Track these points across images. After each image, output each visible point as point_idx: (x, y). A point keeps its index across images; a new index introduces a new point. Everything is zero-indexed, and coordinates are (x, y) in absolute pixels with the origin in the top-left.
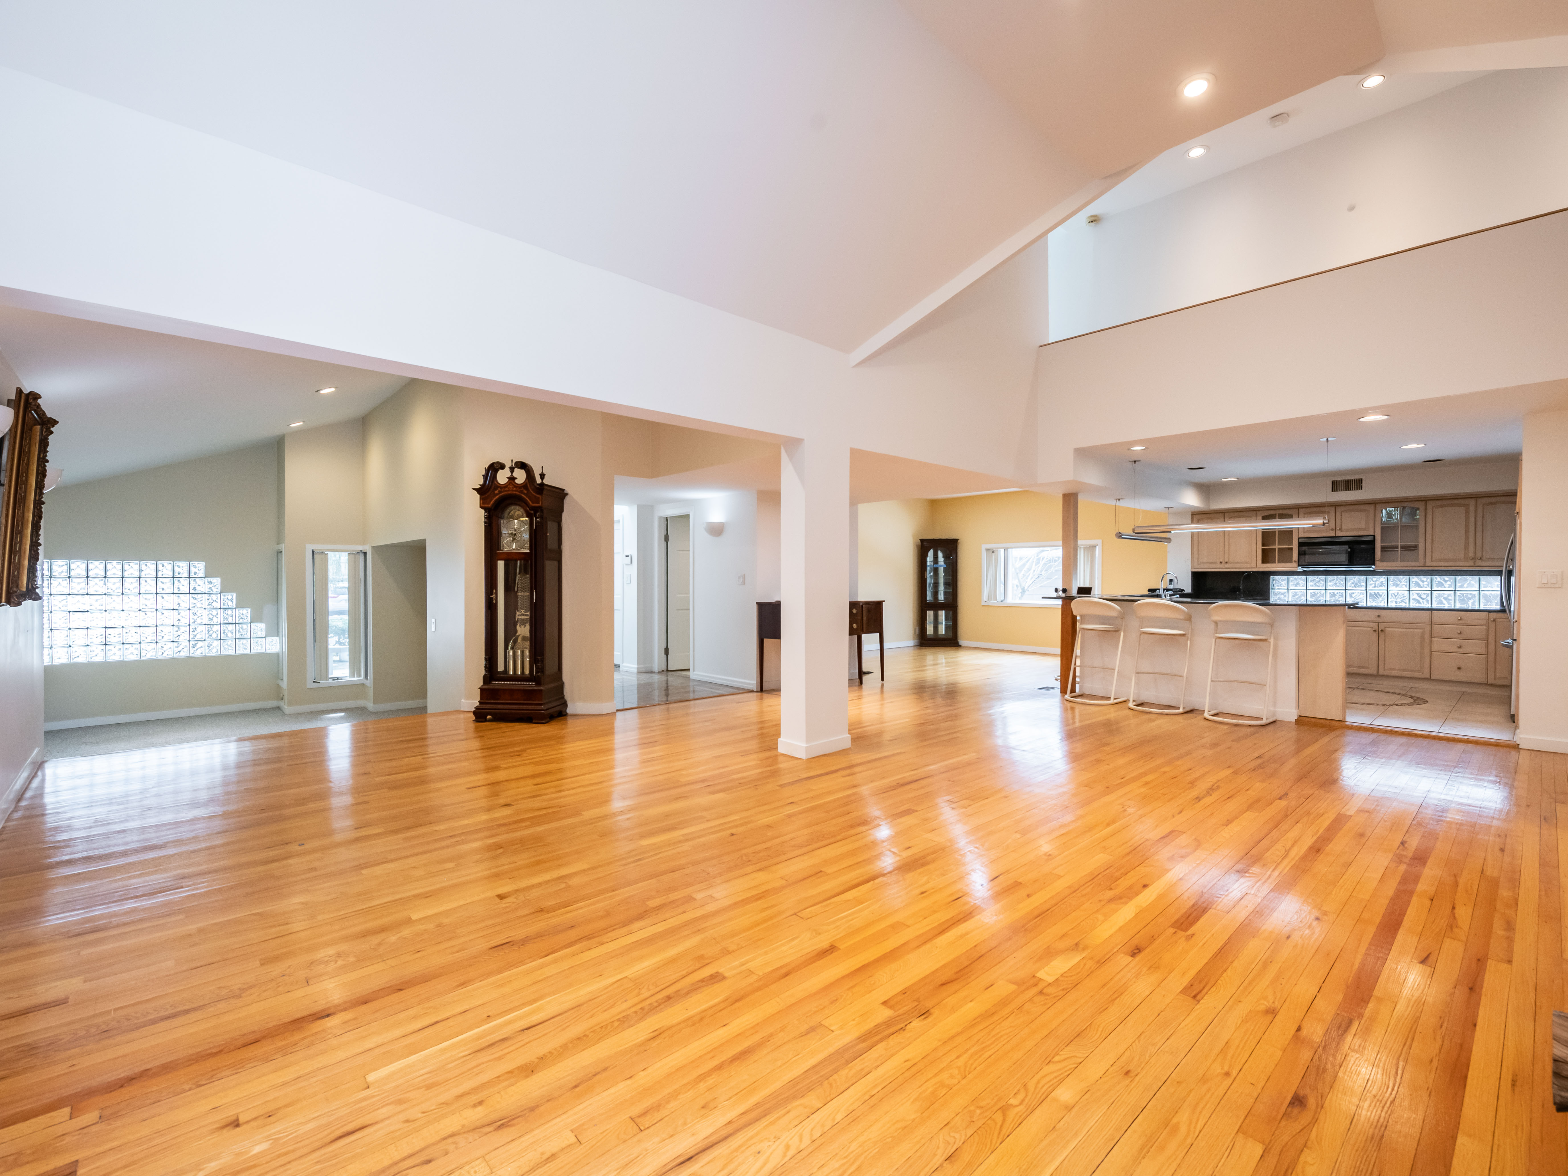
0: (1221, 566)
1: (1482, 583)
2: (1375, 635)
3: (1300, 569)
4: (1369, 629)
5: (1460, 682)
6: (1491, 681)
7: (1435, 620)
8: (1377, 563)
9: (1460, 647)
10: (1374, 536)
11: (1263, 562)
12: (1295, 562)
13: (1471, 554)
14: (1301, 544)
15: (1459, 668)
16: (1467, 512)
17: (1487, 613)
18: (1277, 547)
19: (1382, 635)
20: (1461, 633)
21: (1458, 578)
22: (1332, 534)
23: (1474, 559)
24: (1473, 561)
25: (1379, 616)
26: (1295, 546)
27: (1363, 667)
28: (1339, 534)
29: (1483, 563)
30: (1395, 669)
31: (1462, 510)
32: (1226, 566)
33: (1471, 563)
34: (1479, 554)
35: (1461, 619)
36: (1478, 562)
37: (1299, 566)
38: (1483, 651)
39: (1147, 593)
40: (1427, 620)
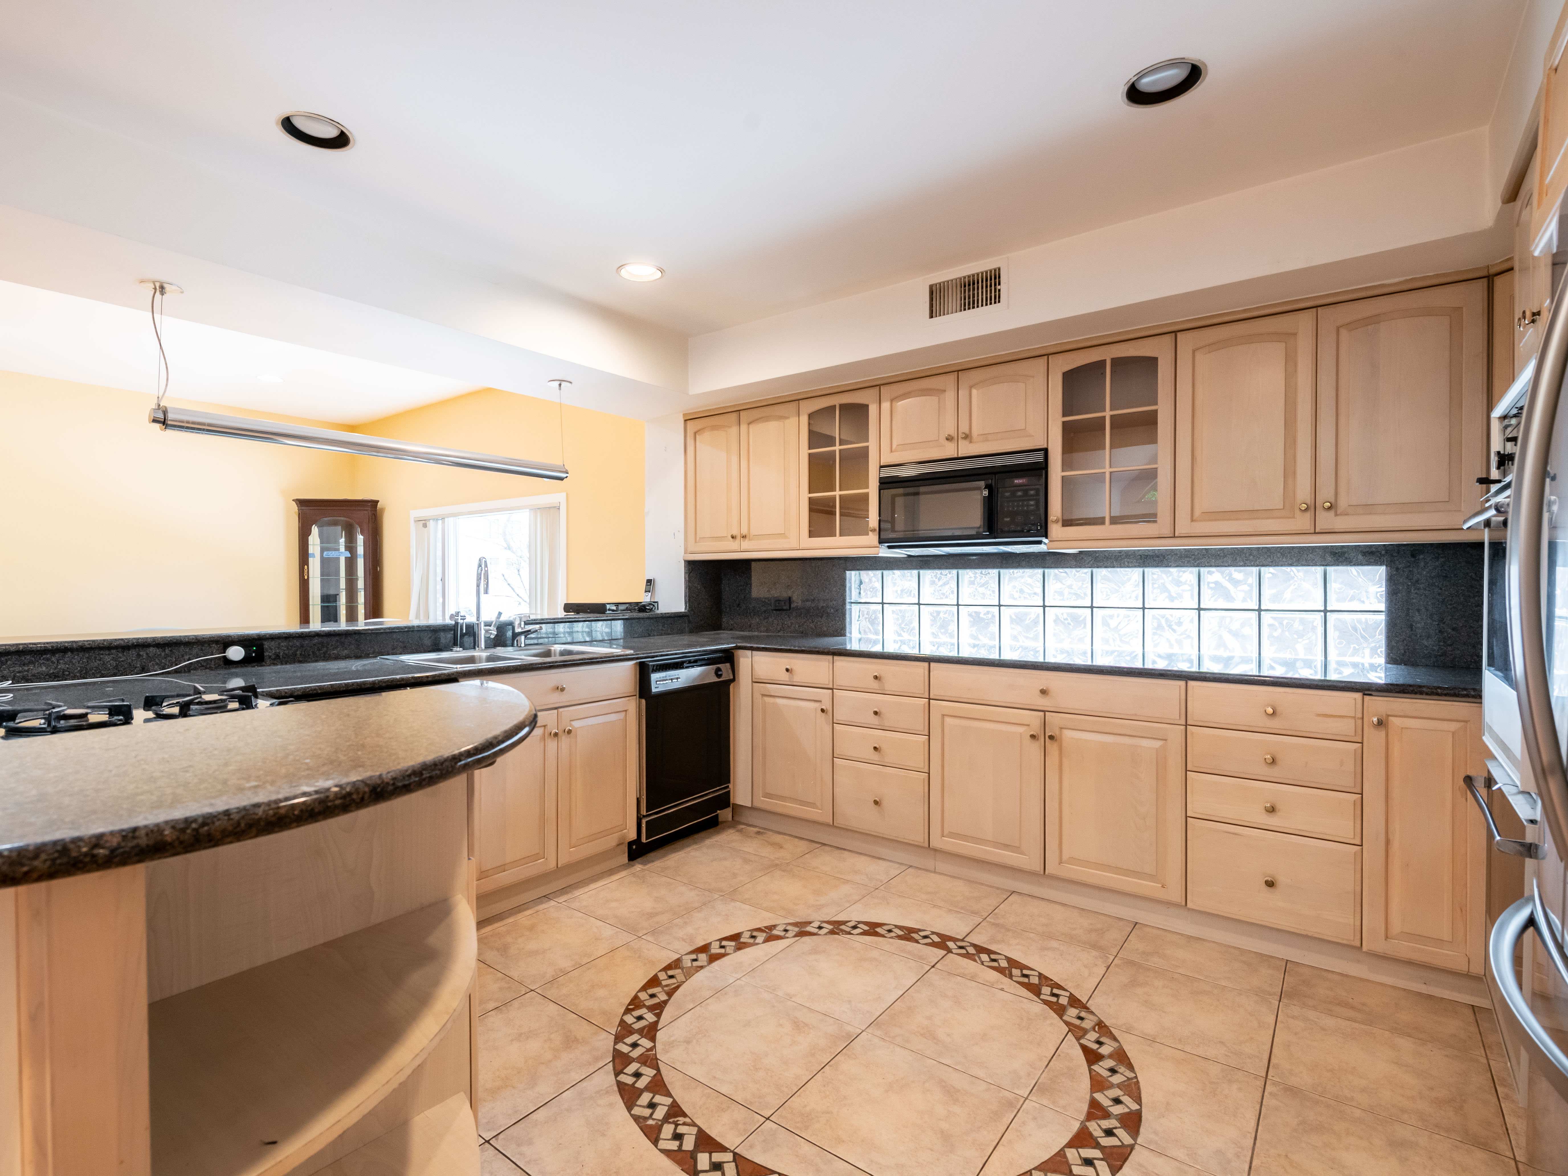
0: (734, 545)
1: (1332, 586)
2: (1035, 749)
3: (884, 552)
4: (1021, 729)
5: (1272, 929)
6: (1374, 942)
7: (1196, 711)
8: (1055, 530)
9: (1272, 810)
10: (1046, 451)
11: (811, 535)
12: (873, 530)
13: (1303, 492)
14: (885, 483)
15: (1270, 884)
16: (1290, 361)
17: (1358, 696)
18: (837, 493)
19: (1052, 747)
20: (1274, 761)
21: (1268, 572)
22: (950, 451)
23: (1312, 508)
24: (1308, 516)
25: (1043, 692)
26: (873, 490)
27: (1006, 847)
28: (966, 449)
29: (1341, 523)
30: (1086, 863)
31: (1277, 350)
32: (745, 545)
33: (1303, 522)
34: (1325, 494)
35: (1274, 713)
36: (1325, 520)
37: (881, 541)
38: (1346, 828)
39: (561, 614)
40: (1174, 712)
